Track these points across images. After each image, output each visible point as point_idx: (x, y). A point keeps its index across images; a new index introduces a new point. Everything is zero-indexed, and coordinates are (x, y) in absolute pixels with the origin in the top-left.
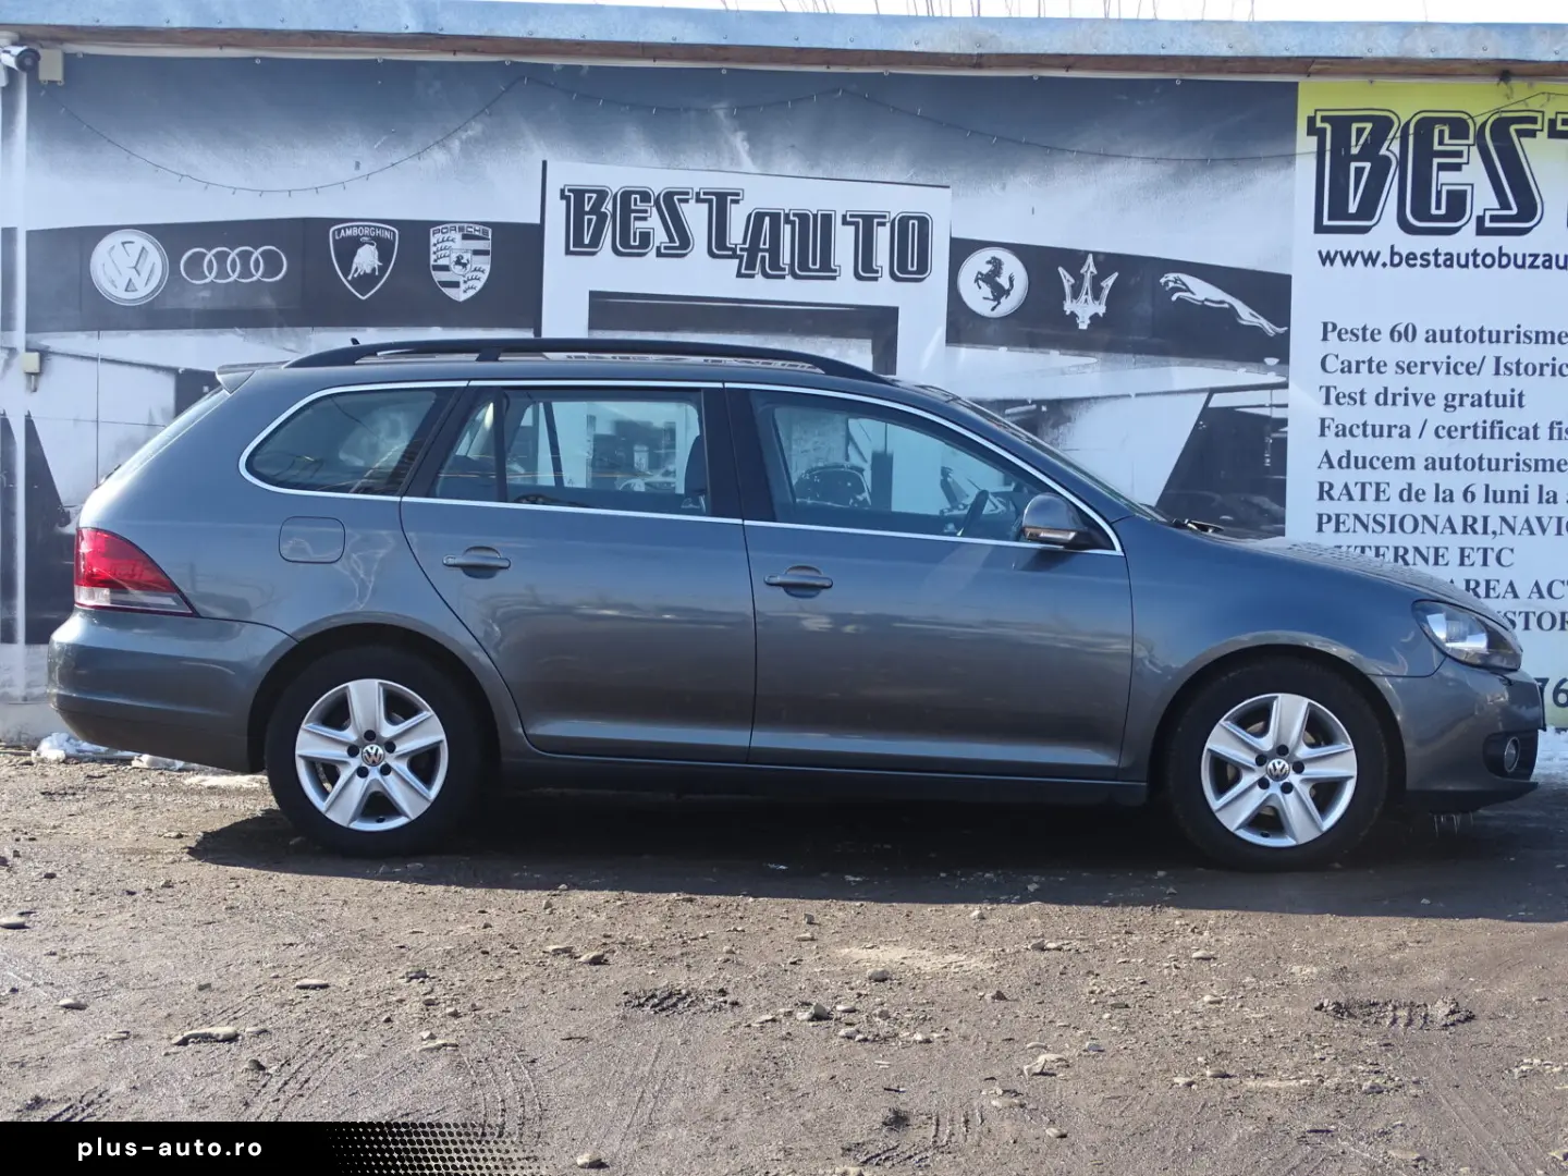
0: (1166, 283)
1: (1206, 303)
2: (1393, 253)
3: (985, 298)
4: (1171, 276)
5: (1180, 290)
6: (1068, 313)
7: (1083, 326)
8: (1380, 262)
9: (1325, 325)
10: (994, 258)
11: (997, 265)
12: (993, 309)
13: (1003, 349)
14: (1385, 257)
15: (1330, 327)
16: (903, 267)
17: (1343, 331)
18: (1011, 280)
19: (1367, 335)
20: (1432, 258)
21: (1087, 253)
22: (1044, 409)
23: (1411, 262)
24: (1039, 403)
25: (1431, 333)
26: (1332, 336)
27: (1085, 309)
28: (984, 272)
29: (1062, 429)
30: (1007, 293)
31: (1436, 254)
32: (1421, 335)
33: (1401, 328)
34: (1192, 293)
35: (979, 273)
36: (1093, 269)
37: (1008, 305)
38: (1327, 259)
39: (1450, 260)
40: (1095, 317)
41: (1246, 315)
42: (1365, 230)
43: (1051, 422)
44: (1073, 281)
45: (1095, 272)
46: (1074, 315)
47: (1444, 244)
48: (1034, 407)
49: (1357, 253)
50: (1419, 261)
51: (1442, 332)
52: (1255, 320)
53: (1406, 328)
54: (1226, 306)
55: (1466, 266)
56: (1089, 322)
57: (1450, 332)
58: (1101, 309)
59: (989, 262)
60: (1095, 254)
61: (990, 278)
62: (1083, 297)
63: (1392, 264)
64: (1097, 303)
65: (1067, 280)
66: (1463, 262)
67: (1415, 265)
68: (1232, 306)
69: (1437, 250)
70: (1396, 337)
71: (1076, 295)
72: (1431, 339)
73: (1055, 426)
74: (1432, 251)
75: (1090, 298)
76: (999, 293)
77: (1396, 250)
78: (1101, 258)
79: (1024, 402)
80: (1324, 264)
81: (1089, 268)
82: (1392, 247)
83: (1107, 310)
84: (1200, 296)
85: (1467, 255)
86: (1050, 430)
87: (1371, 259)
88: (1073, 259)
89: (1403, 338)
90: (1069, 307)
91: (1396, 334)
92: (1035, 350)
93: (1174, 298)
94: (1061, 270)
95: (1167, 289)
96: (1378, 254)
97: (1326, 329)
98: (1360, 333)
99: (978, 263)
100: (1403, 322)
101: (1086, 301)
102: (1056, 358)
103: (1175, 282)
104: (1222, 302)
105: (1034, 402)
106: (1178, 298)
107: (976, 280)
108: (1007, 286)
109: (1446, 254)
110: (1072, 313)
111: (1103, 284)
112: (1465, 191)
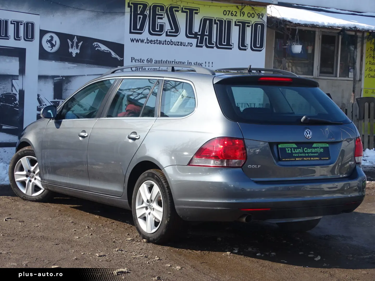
0: (94, 45)
1: (104, 51)
2: (147, 40)
3: (49, 47)
4: (96, 43)
5: (98, 47)
6: (70, 52)
7: (74, 56)
8: (144, 42)
9: (132, 58)
10: (51, 36)
11: (52, 37)
12: (51, 50)
13: (54, 61)
14: (145, 41)
15: (133, 59)
16: (27, 37)
17: (136, 60)
18: (56, 42)
19: (141, 61)
20: (156, 42)
21: (75, 36)
22: (64, 78)
23: (152, 42)
24: (63, 77)
25: (156, 61)
26: (133, 61)
27: (74, 51)
28: (49, 39)
29: (69, 84)
30: (55, 46)
31: (157, 41)
32: (153, 62)
33: (149, 60)
34: (101, 48)
35: (47, 40)
36: (76, 40)
37: (55, 49)
38: (132, 40)
39: (160, 42)
40: (77, 53)
41: (114, 54)
42: (141, 33)
43: (66, 82)
44: (71, 43)
45: (77, 41)
46: (71, 53)
47: (159, 38)
48: (61, 78)
49: (139, 39)
50: (153, 42)
51: (158, 61)
52: (115, 56)
53: (150, 59)
54: (109, 52)
55: (164, 44)
56: (75, 55)
57: (160, 61)
58: (78, 51)
59: (50, 37)
60: (77, 36)
61: (50, 41)
62: (74, 48)
63: (147, 43)
64: (77, 49)
65: (70, 43)
66: (163, 43)
67: (152, 43)
68: (110, 52)
69: (157, 40)
70: (148, 62)
71: (72, 47)
72: (156, 62)
73: (67, 83)
74: (156, 40)
75: (75, 48)
76: (53, 46)
77: (148, 39)
78: (78, 37)
79: (58, 76)
80: (132, 42)
81: (75, 40)
82: (147, 38)
83: (80, 52)
84: (102, 49)
85: (164, 41)
86: (65, 84)
87: (142, 41)
88: (71, 37)
89: (149, 62)
90: (70, 50)
91: (148, 61)
92: (62, 62)
93: (96, 49)
94: (68, 40)
95: (95, 46)
96: (144, 40)
97: (132, 59)
98: (140, 60)
99: (47, 37)
100: (150, 58)
101: (75, 49)
102: (67, 64)
103: (97, 45)
104: (108, 51)
105: (62, 76)
106: (97, 49)
107: (47, 42)
108: (54, 44)
109: (159, 41)
110: (71, 52)
111: (79, 44)
112: (163, 25)
